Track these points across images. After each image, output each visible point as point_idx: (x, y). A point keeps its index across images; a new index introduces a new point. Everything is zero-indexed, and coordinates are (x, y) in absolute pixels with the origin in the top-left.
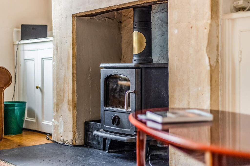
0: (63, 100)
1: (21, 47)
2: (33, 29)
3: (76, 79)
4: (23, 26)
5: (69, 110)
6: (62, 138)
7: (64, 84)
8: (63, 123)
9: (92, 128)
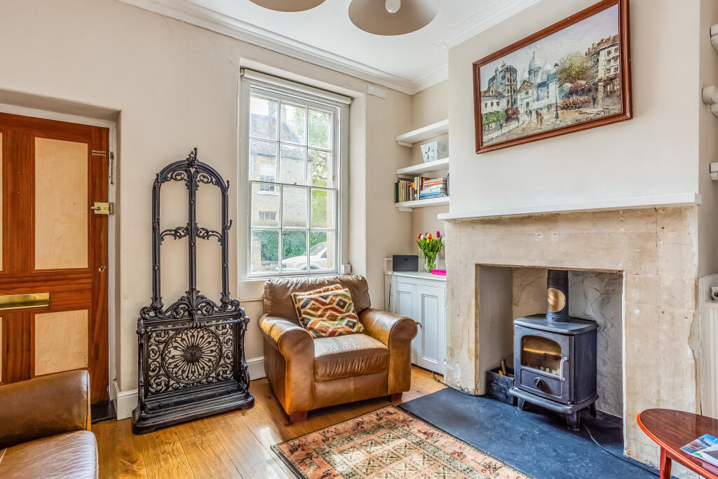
0: (461, 346)
1: (394, 278)
2: (405, 259)
3: (478, 329)
4: (394, 256)
5: (470, 359)
6: (459, 385)
7: (462, 331)
8: (460, 370)
9: (497, 380)
